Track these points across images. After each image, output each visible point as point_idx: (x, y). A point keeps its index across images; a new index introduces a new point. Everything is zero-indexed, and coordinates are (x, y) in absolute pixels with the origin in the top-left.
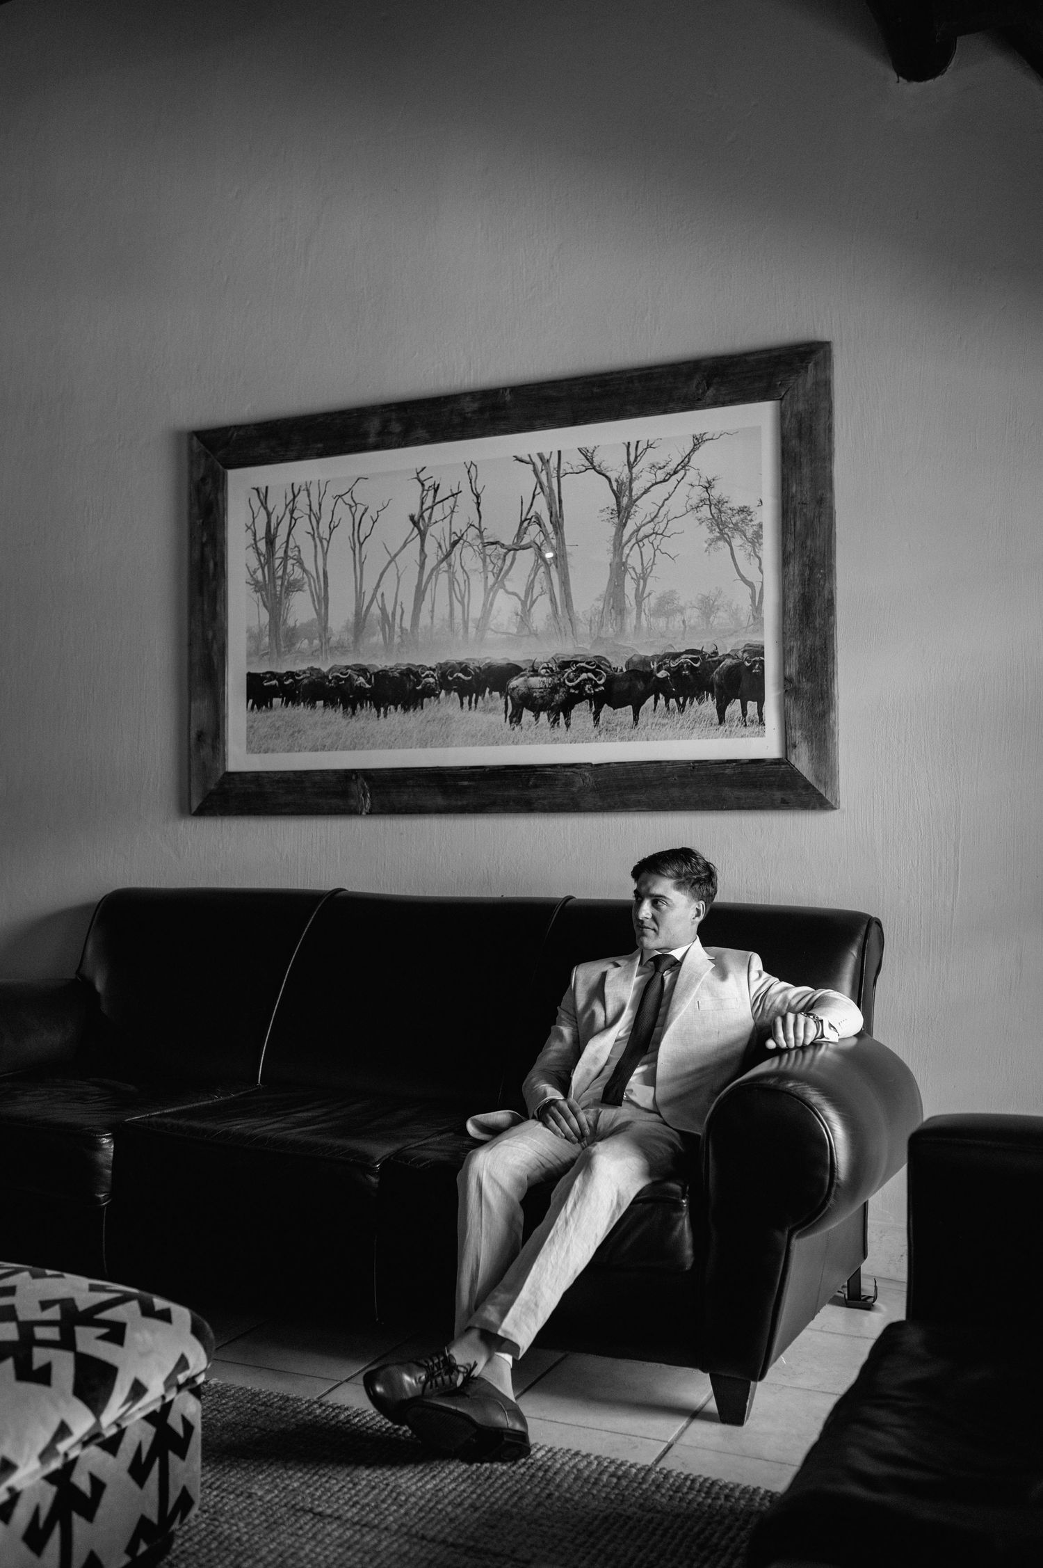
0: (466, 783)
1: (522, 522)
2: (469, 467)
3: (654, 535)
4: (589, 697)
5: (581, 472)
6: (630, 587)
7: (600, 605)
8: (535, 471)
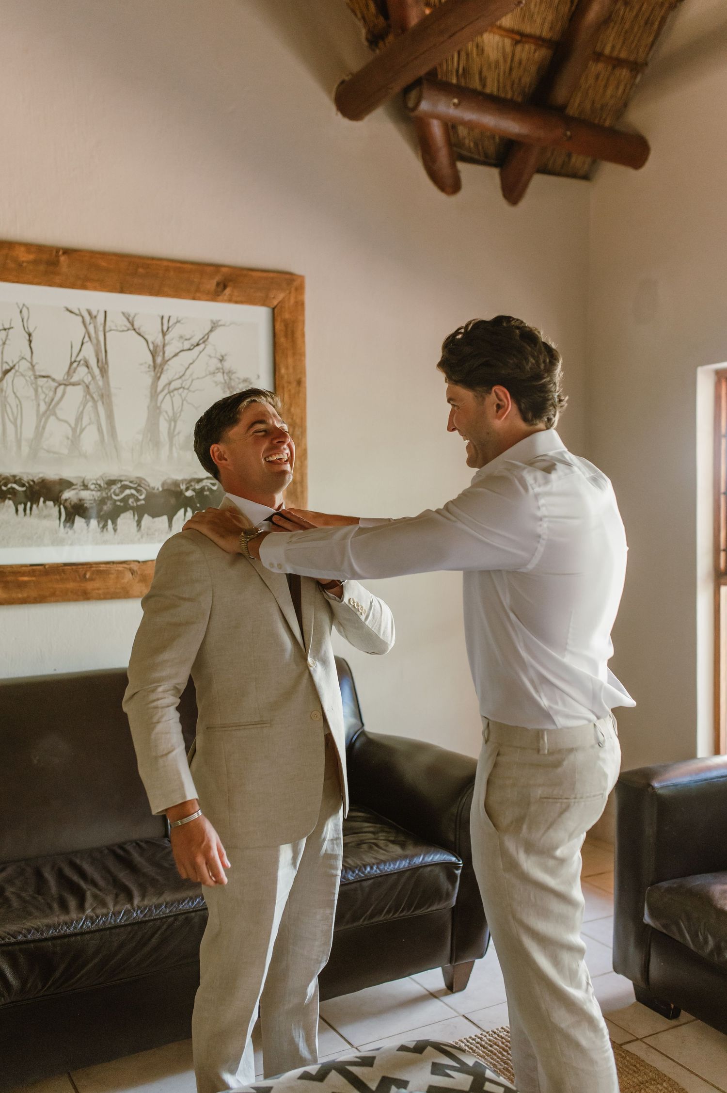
0: (26, 579)
1: (71, 364)
2: (21, 307)
3: (182, 390)
4: (132, 508)
5: (123, 331)
6: (163, 426)
7: (140, 437)
8: (84, 322)
